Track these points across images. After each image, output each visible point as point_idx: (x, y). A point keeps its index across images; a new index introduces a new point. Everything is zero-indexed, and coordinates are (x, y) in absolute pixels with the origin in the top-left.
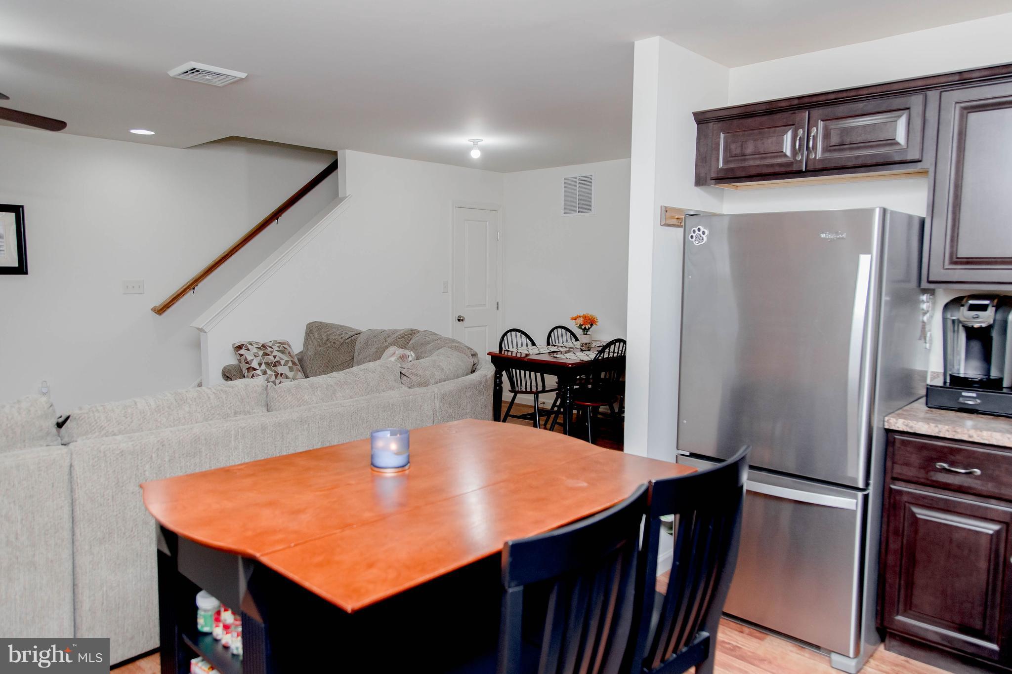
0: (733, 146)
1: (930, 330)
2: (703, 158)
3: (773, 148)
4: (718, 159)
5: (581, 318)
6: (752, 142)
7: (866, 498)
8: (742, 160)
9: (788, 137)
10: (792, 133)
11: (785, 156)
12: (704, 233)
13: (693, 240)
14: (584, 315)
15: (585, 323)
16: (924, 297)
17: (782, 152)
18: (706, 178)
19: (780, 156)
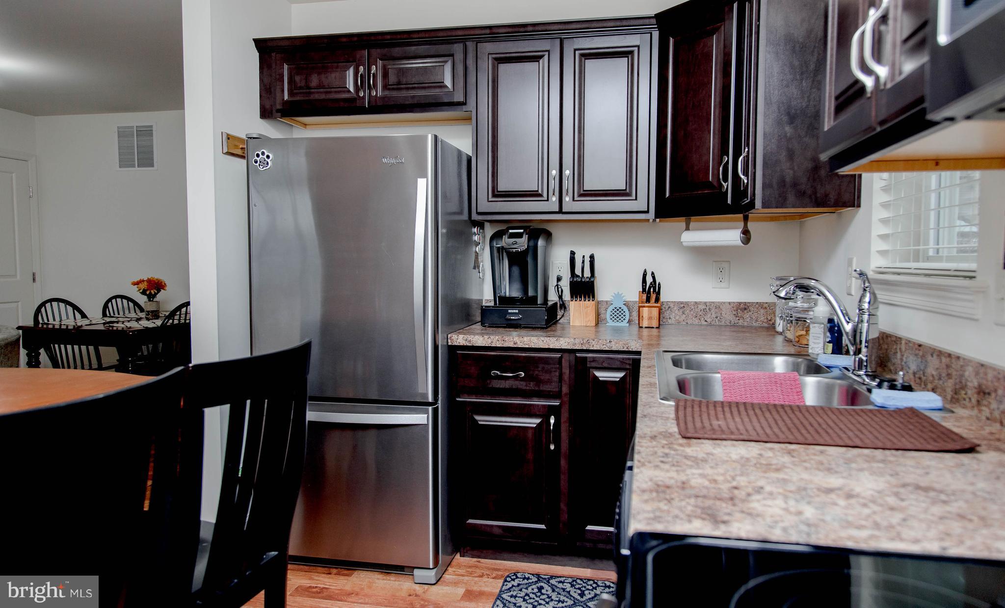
0: (297, 78)
1: (482, 262)
2: (267, 90)
3: (337, 83)
4: (283, 91)
5: (145, 282)
6: (316, 75)
7: (435, 411)
8: (306, 93)
9: (350, 73)
10: (354, 69)
11: (349, 91)
12: (268, 157)
13: (258, 164)
14: (148, 279)
15: (150, 288)
16: (475, 230)
17: (346, 87)
18: (272, 111)
19: (344, 92)
